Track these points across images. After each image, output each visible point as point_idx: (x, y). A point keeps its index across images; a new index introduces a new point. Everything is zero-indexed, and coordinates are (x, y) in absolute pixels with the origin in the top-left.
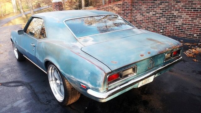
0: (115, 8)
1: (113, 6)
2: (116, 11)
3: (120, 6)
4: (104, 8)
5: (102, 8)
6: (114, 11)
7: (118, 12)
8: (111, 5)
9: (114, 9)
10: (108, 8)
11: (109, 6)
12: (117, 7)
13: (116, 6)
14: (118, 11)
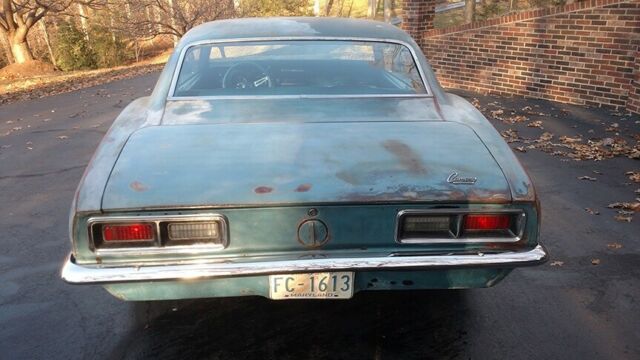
0: (608, 18)
1: (601, 11)
2: (612, 29)
3: (629, 12)
4: (563, 17)
5: (557, 17)
6: (602, 29)
7: (616, 35)
8: (594, 5)
9: (604, 23)
10: (578, 17)
11: (586, 9)
12: (618, 16)
13: (612, 12)
14: (618, 29)
